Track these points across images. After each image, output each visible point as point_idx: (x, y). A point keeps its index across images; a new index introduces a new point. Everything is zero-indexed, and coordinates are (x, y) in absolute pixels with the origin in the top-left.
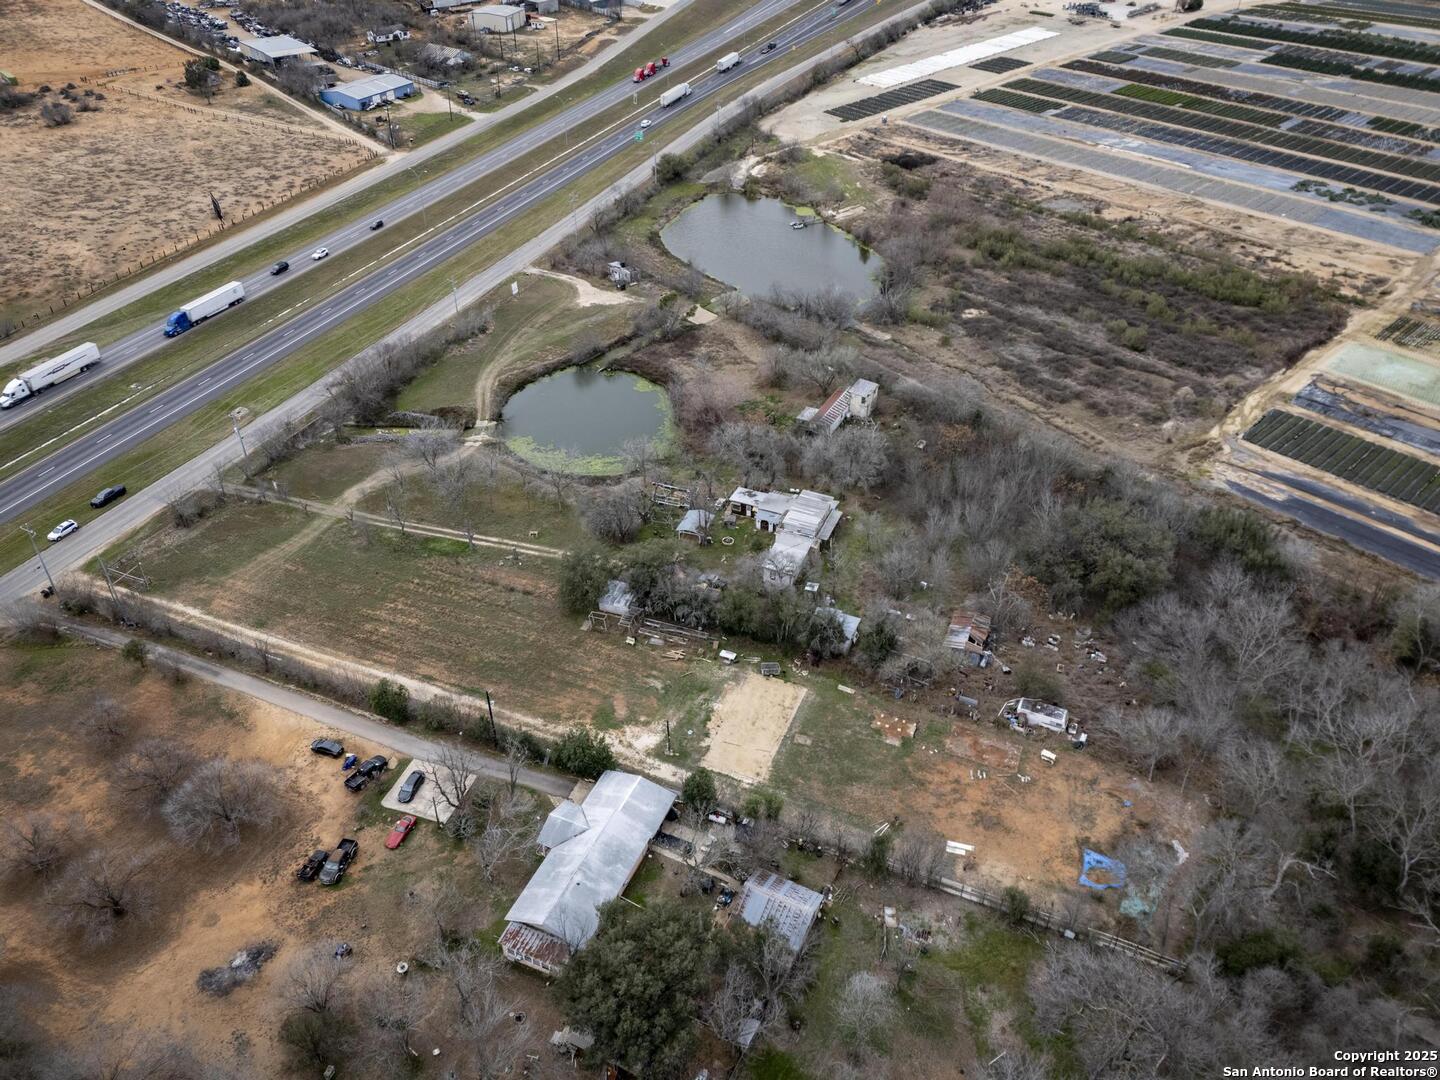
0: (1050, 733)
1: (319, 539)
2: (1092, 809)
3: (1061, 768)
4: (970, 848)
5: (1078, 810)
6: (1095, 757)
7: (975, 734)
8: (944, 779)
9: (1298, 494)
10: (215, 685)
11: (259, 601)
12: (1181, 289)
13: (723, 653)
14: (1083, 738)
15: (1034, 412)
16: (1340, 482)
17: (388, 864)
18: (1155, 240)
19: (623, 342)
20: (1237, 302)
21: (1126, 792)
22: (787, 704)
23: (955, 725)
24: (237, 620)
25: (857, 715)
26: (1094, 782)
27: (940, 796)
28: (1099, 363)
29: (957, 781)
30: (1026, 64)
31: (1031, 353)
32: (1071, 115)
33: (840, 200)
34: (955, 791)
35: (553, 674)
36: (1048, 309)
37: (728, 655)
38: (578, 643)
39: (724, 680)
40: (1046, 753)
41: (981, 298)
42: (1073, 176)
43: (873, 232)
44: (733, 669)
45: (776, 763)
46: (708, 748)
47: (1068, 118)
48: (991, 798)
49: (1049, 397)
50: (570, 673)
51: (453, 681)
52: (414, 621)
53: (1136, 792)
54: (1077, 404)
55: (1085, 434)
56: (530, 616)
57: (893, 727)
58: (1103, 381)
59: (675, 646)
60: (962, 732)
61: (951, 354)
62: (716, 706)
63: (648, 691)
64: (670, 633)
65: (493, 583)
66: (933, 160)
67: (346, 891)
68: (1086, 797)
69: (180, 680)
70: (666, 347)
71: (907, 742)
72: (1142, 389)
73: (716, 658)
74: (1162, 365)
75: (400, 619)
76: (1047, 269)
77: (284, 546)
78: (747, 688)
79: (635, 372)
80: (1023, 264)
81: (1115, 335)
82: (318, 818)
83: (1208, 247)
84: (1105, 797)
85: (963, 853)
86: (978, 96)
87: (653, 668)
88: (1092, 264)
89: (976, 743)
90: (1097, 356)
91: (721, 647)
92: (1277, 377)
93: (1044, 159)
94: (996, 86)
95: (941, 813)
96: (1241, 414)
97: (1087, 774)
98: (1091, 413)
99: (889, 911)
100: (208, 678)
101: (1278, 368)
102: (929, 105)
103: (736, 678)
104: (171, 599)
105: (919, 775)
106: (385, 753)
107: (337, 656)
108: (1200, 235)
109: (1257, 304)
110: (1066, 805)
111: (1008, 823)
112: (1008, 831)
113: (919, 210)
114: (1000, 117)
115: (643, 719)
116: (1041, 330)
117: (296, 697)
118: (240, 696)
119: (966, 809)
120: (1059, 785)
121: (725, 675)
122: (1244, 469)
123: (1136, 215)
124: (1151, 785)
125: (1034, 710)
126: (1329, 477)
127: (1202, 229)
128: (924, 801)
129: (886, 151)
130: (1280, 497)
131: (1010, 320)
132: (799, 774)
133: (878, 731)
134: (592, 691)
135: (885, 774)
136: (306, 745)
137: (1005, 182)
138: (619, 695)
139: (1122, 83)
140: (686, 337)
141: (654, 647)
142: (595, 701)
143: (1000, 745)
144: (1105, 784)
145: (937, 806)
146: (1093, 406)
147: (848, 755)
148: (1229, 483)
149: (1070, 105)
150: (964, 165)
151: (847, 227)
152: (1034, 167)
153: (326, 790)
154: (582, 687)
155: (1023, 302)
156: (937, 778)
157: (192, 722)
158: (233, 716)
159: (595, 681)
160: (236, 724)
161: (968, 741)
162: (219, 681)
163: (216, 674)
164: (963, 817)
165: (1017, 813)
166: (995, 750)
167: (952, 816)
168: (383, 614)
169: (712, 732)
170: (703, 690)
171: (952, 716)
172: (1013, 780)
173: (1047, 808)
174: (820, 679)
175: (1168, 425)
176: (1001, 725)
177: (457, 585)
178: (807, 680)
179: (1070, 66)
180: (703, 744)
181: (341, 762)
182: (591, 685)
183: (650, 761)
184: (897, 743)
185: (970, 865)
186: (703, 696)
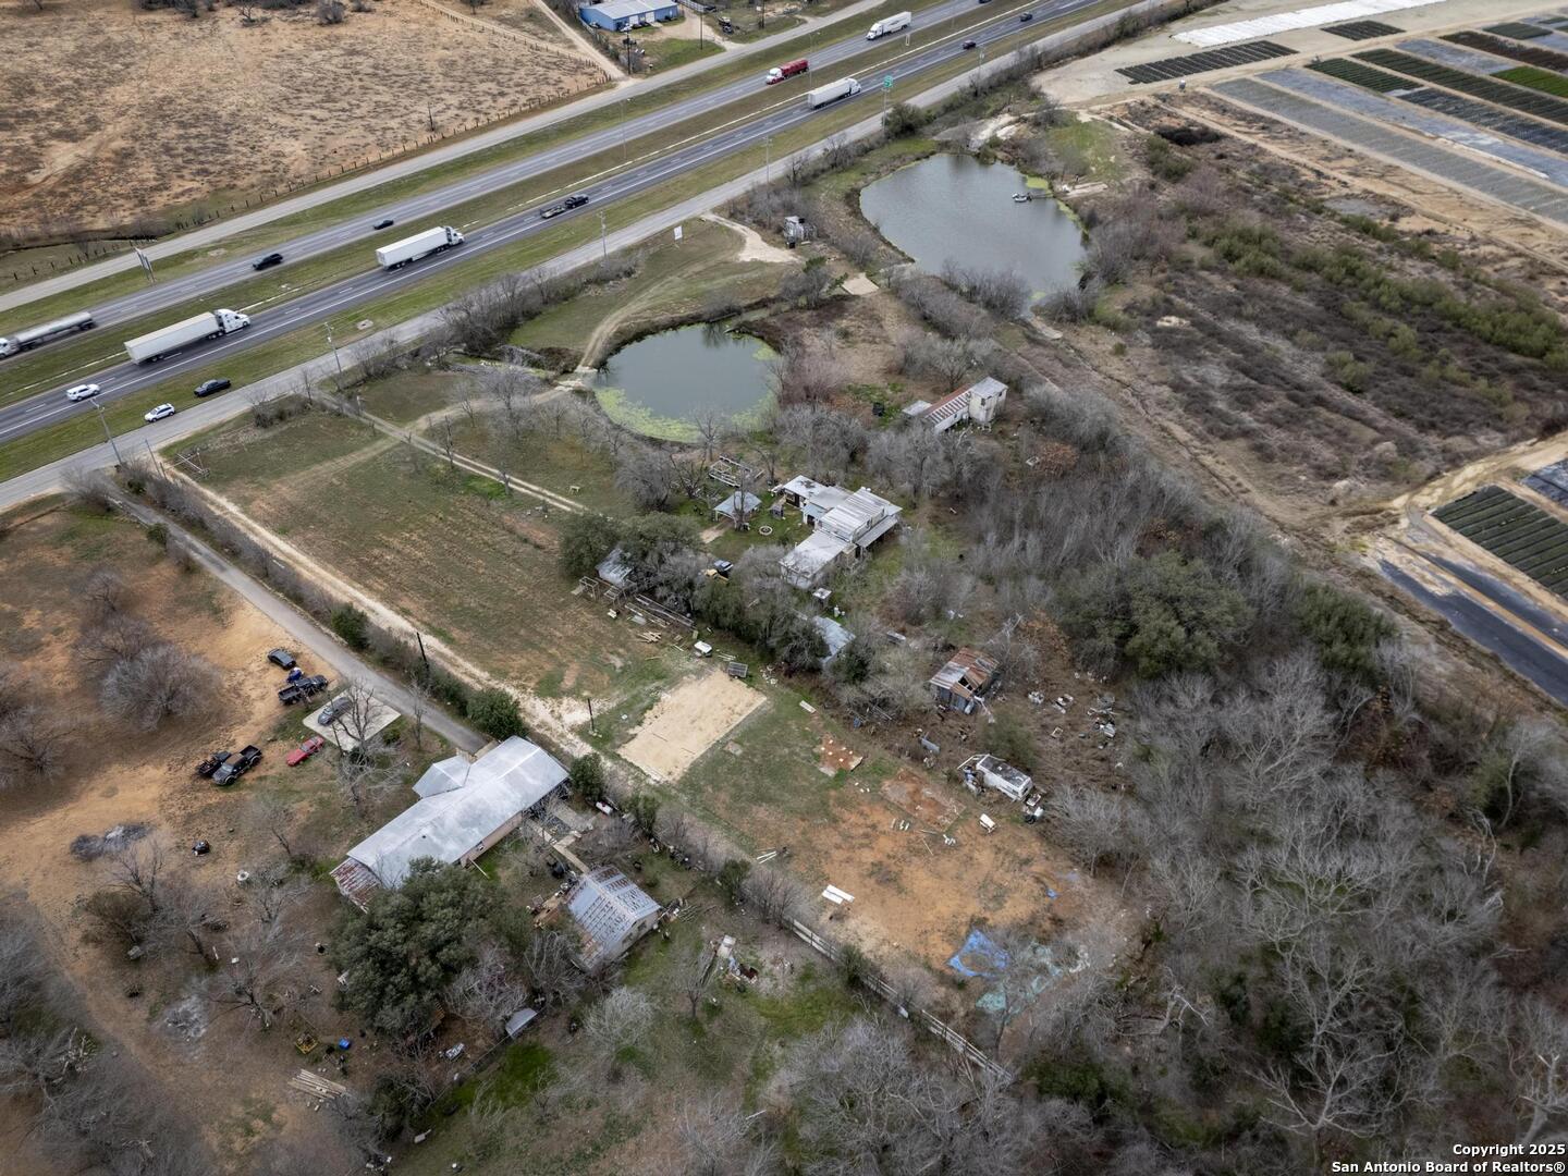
0: (1003, 798)
1: (375, 459)
2: (1008, 890)
3: (996, 839)
4: (849, 898)
5: (992, 888)
6: (1043, 836)
7: (922, 782)
8: (861, 821)
9: (1467, 591)
10: (217, 580)
11: (292, 509)
12: (1448, 324)
13: (700, 645)
14: (1038, 812)
15: (1185, 445)
16: (1532, 587)
17: (281, 778)
18: (1450, 262)
19: (763, 304)
20: (1515, 350)
21: (1057, 881)
22: (737, 709)
23: (905, 766)
24: (265, 524)
25: (805, 735)
26: (1027, 862)
27: (848, 837)
28: (1292, 398)
29: (874, 827)
30: (1398, 31)
31: (1216, 374)
32: (1425, 99)
33: (1082, 173)
34: (866, 836)
35: (522, 632)
36: (1265, 327)
37: (703, 647)
38: (560, 607)
39: (687, 672)
40: (986, 820)
41: (1190, 305)
42: (1386, 173)
43: (1100, 216)
44: (702, 662)
45: (694, 765)
46: (634, 737)
47: (1414, 102)
48: (901, 852)
49: (1211, 431)
50: (539, 634)
51: (426, 619)
52: (420, 554)
53: (1069, 884)
54: (1242, 443)
55: (1233, 478)
56: (530, 570)
57: (836, 756)
58: (1289, 421)
59: (655, 627)
60: (908, 777)
61: (1121, 365)
62: (665, 696)
63: (605, 666)
64: (655, 614)
65: (511, 531)
66: (1217, 137)
67: (233, 794)
68: (1008, 877)
69: (189, 568)
70: (806, 315)
71: (843, 775)
72: (1334, 437)
73: (691, 648)
74: (1374, 412)
75: (408, 549)
76: (1289, 281)
77: (340, 460)
78: (705, 685)
79: (762, 338)
80: (1261, 272)
81: (1331, 370)
82: (243, 721)
83: (1514, 280)
84: (1030, 880)
85: (839, 901)
86: (1316, 66)
87: (622, 646)
88: (1349, 281)
89: (917, 791)
90: (1297, 391)
91: (699, 638)
92: (1522, 447)
93: (1358, 148)
94: (1345, 56)
95: (837, 855)
96: (1447, 486)
97: (1023, 853)
98: (1254, 455)
99: (728, 940)
100: (214, 571)
101: (1525, 437)
102: (1249, 71)
103: (699, 673)
104: (220, 492)
105: (836, 811)
106: (329, 675)
107: (334, 574)
108: (1515, 262)
109: (1541, 355)
110: (981, 879)
111: (904, 882)
112: (900, 890)
113: (1168, 195)
114: (1328, 92)
115: (586, 694)
116: (1243, 352)
117: (280, 605)
118: (233, 594)
119: (868, 857)
120: (985, 857)
121: (691, 667)
122: (1413, 551)
123: (1439, 227)
124: (1090, 880)
125: (994, 770)
126: (1522, 579)
127: (1520, 255)
128: (826, 838)
129: (1166, 121)
130: (1439, 590)
131: (1211, 335)
132: (711, 782)
133: (818, 757)
134: (551, 656)
135: (801, 803)
136: (265, 652)
137: (1295, 172)
138: (575, 666)
139: (1510, 64)
140: (832, 307)
141: (634, 625)
142: (548, 667)
143: (942, 800)
144: (1037, 868)
145: (838, 847)
146: (1259, 448)
147: (773, 774)
148: (1386, 565)
149: (1428, 85)
150: (1253, 147)
151: (1075, 206)
152: (1341, 157)
153: (262, 698)
154: (543, 650)
155: (1238, 316)
156: (854, 819)
157: (183, 610)
158: (216, 610)
159: (559, 646)
160: (217, 620)
161: (910, 787)
162: (222, 577)
163: (223, 569)
164: (861, 864)
165: (921, 874)
166: (933, 803)
167: (849, 860)
168: (395, 542)
169: (647, 722)
170: (659, 677)
171: (905, 758)
172: (935, 839)
173: (958, 877)
174: (787, 690)
175: (1340, 485)
176: (955, 779)
177: (477, 527)
178: (771, 688)
179: (1455, 38)
180: (631, 732)
181: (287, 674)
182: (553, 651)
183: (570, 736)
184: (831, 773)
185: (840, 915)
186: (656, 684)
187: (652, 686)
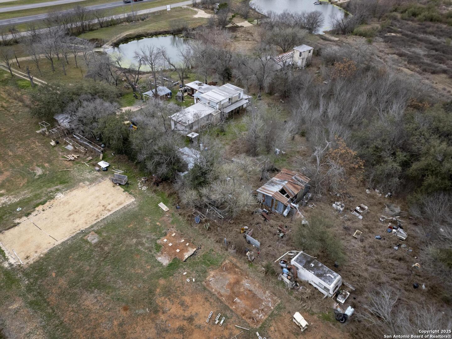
0: (315, 293)
7: (244, 274)
14: (349, 311)
22: (109, 207)
37: (103, 164)
57: (174, 247)
60: (231, 268)
62: (59, 196)
71: (175, 264)
125: (307, 266)
143: (259, 293)
169: (34, 213)
174: (151, 195)
176: (271, 272)
180: (17, 221)
184: (166, 261)
186: (59, 187)
187: (53, 189)
